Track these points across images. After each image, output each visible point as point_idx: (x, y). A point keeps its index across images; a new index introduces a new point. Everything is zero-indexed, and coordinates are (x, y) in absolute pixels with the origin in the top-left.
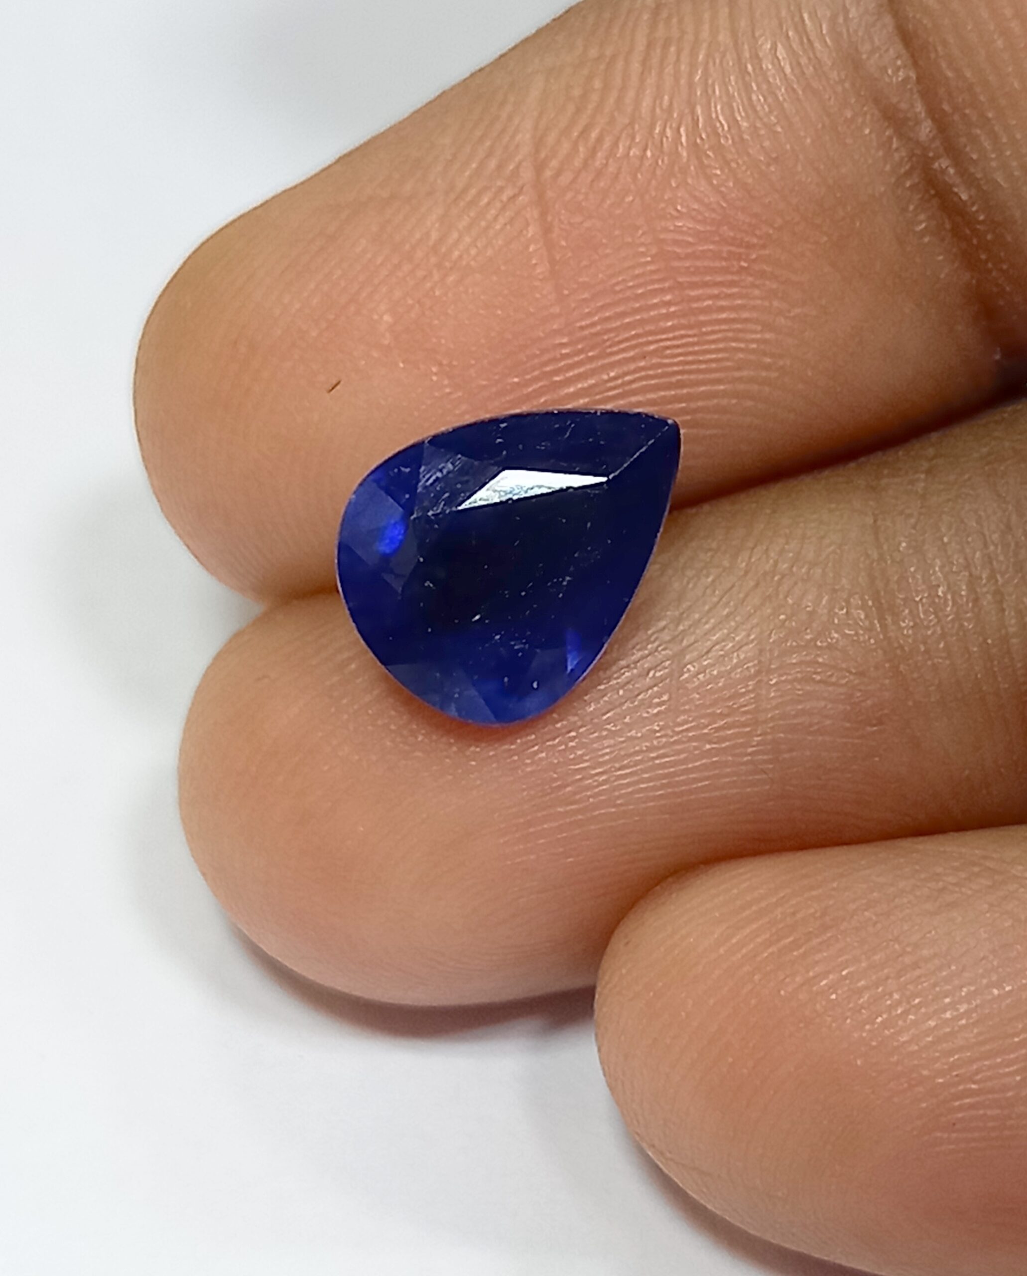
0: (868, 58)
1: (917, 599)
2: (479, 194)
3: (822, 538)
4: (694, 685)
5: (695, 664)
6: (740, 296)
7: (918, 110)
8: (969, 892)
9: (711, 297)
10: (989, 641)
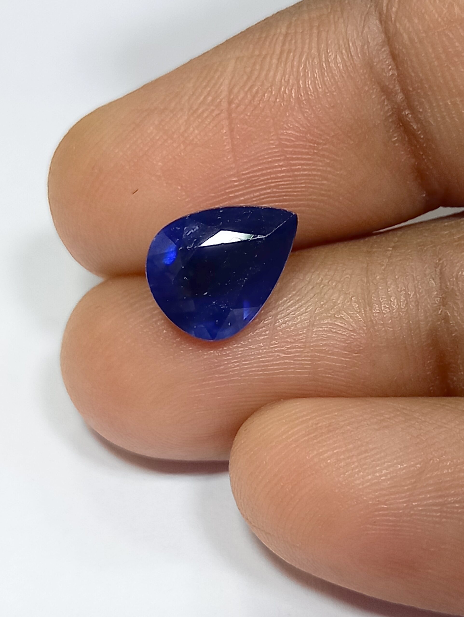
0: (376, 65)
1: (381, 301)
2: (203, 112)
3: (343, 271)
4: (280, 328)
5: (282, 319)
6: (314, 165)
7: (397, 88)
8: (394, 422)
9: (300, 164)
10: (411, 322)
